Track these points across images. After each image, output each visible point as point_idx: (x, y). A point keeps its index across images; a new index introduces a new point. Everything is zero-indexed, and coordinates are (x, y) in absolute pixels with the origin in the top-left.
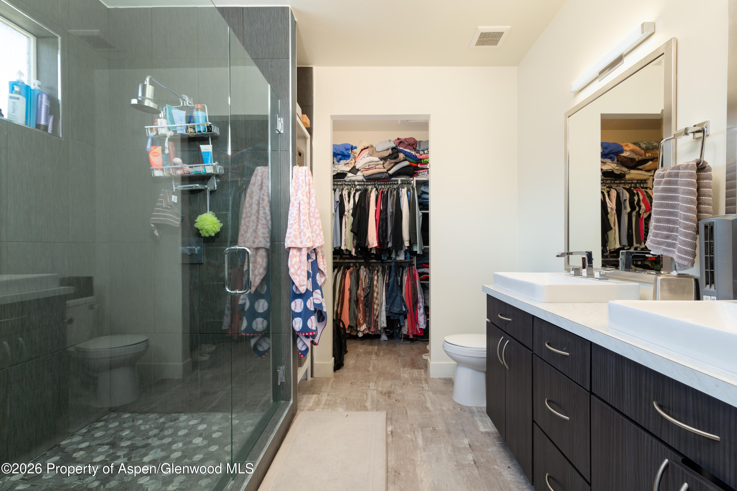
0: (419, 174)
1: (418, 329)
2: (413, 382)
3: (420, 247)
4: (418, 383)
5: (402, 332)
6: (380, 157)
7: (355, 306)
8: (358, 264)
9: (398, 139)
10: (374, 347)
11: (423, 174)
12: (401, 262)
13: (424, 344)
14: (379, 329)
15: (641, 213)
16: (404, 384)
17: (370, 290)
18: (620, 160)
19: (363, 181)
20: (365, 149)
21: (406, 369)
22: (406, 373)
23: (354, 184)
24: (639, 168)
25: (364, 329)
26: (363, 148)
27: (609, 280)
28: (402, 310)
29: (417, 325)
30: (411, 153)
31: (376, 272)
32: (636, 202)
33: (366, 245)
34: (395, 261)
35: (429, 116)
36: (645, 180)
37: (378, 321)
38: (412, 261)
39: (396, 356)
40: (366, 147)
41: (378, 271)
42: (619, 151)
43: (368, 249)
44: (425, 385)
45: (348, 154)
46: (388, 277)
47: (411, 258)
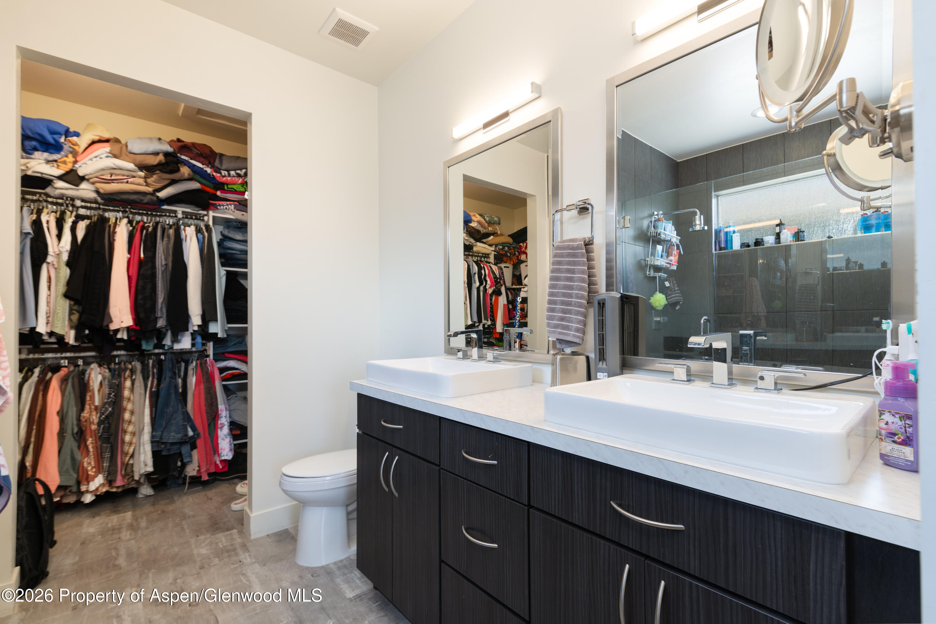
0: (219, 207)
1: (218, 462)
2: (219, 558)
3: (223, 326)
4: (229, 556)
5: (186, 474)
6: (137, 162)
7: (74, 445)
8: (80, 362)
9: (179, 140)
10: (122, 515)
11: (226, 208)
12: (183, 352)
13: (230, 484)
14: (137, 478)
15: (487, 288)
16: (202, 568)
17: (113, 409)
18: (469, 230)
19: (96, 202)
20: (100, 141)
21: (202, 537)
22: (203, 545)
23: (73, 206)
24: (483, 241)
25: (97, 485)
26: (97, 138)
27: (502, 362)
28: (186, 435)
29: (216, 456)
30: (205, 169)
31: (128, 373)
32: (483, 276)
33: (105, 324)
34: (171, 351)
35: (250, 114)
36: (488, 255)
37: (132, 465)
38: (206, 350)
39: (178, 519)
40: (102, 139)
41: (133, 372)
42: (468, 220)
43: (108, 330)
44: (245, 557)
45: (57, 142)
46: (155, 381)
47: (204, 345)
